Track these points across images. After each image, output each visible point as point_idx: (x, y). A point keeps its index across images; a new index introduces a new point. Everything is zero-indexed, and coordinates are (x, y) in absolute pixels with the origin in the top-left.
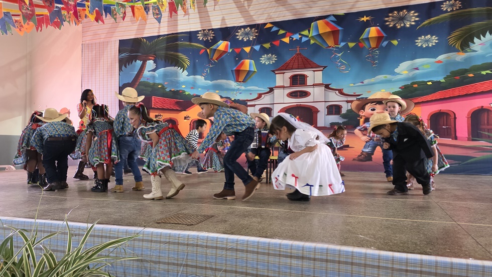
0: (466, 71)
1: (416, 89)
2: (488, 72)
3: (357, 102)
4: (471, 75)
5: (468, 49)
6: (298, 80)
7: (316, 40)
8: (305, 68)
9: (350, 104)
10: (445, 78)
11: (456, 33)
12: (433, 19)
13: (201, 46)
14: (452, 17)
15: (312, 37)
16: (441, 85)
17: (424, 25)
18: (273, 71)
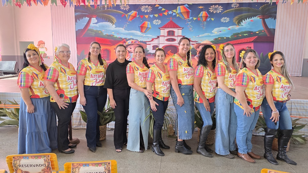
0: (239, 34)
1: (220, 40)
2: (247, 34)
3: (196, 45)
4: (240, 35)
5: (240, 25)
6: (171, 33)
7: (179, 15)
8: (174, 28)
9: (193, 45)
10: (231, 36)
11: (236, 17)
12: (228, 10)
13: (122, 12)
14: (236, 10)
15: (178, 13)
16: (229, 39)
17: (225, 13)
18: (159, 28)
